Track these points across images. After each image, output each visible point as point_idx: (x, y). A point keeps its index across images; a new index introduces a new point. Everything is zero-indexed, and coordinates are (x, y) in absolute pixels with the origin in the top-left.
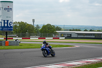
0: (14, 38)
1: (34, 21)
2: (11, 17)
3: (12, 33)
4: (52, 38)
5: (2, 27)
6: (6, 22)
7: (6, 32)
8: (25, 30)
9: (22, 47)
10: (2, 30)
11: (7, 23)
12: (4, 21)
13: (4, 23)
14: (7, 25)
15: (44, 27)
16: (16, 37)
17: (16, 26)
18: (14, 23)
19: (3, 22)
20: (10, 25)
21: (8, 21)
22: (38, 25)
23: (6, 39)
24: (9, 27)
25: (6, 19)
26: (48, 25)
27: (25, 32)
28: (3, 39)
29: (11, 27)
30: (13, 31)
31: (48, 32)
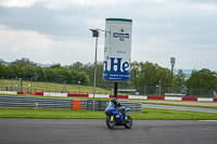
0: (130, 97)
1: (173, 61)
2: (128, 51)
3: (127, 86)
4: (212, 100)
5: (107, 72)
6: (116, 61)
7: (116, 84)
8: (154, 81)
9: (148, 116)
10: (107, 78)
11: (119, 64)
13: (113, 64)
15: (195, 75)
16: (134, 94)
17: (135, 71)
18: (132, 65)
19: (109, 62)
20: (124, 68)
21: (119, 60)
22: (181, 71)
23: (116, 96)
24: (122, 73)
25: (116, 56)
26: (203, 71)
27: (154, 84)
28: (108, 96)
29: (126, 73)
30: (129, 82)
31: (204, 86)
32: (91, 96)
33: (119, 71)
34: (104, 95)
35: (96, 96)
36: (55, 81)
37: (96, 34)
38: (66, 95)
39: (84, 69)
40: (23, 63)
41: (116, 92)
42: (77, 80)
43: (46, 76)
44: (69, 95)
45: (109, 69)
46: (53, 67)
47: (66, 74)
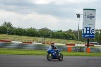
0: (95, 46)
2: (94, 24)
3: (93, 40)
6: (88, 29)
7: (88, 39)
10: (84, 36)
12: (87, 28)
16: (96, 44)
19: (85, 29)
21: (90, 28)
23: (88, 46)
24: (91, 34)
25: (88, 26)
28: (84, 45)
29: (93, 34)
30: (94, 39)
32: (76, 45)
33: (89, 34)
34: (83, 45)
35: (79, 45)
36: (60, 38)
37: (79, 16)
38: (65, 44)
39: (73, 32)
40: (45, 30)
41: (88, 43)
42: (70, 37)
43: (55, 36)
45: (85, 32)
46: (59, 32)
47: (65, 35)
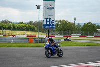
0: (56, 36)
1: (75, 19)
2: (54, 15)
3: (54, 31)
4: (93, 36)
5: (44, 25)
7: (49, 30)
8: (67, 28)
9: (64, 45)
10: (45, 27)
14: (50, 23)
15: (86, 25)
17: (58, 24)
18: (56, 21)
20: (52, 23)
22: (79, 24)
26: (89, 23)
27: (67, 30)
28: (45, 36)
29: (53, 25)
30: (55, 29)
31: (90, 30)
32: (38, 36)
33: (50, 24)
34: (43, 36)
35: (40, 36)
36: (21, 30)
37: (39, 7)
38: (26, 36)
39: (34, 24)
40: (6, 22)
41: (49, 34)
42: (31, 29)
43: (17, 28)
44: (28, 36)
45: (45, 23)
46: (20, 23)
47: (26, 26)
